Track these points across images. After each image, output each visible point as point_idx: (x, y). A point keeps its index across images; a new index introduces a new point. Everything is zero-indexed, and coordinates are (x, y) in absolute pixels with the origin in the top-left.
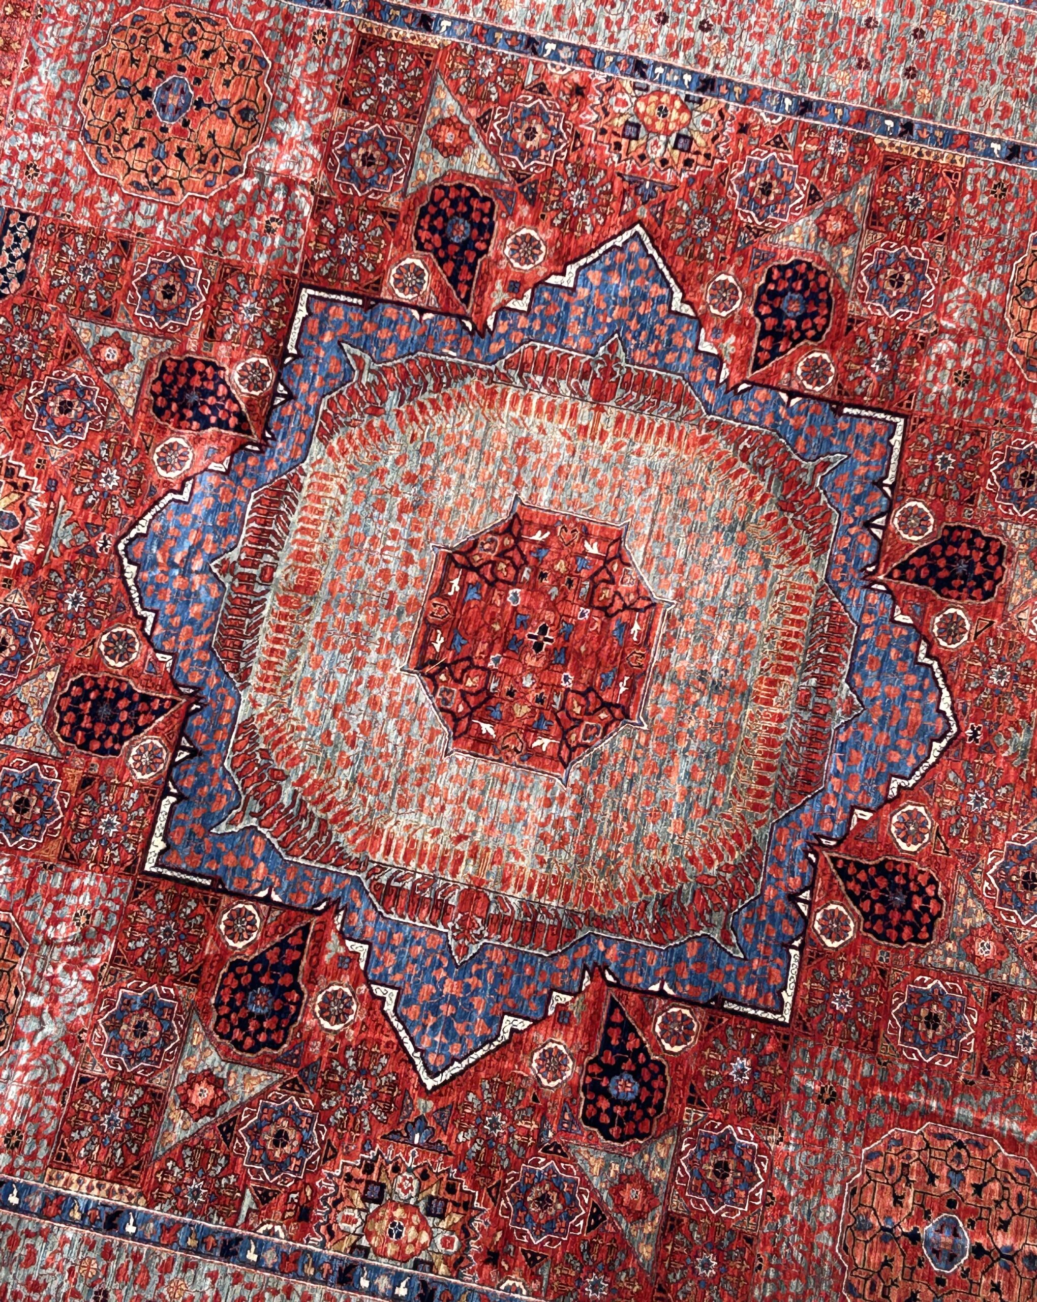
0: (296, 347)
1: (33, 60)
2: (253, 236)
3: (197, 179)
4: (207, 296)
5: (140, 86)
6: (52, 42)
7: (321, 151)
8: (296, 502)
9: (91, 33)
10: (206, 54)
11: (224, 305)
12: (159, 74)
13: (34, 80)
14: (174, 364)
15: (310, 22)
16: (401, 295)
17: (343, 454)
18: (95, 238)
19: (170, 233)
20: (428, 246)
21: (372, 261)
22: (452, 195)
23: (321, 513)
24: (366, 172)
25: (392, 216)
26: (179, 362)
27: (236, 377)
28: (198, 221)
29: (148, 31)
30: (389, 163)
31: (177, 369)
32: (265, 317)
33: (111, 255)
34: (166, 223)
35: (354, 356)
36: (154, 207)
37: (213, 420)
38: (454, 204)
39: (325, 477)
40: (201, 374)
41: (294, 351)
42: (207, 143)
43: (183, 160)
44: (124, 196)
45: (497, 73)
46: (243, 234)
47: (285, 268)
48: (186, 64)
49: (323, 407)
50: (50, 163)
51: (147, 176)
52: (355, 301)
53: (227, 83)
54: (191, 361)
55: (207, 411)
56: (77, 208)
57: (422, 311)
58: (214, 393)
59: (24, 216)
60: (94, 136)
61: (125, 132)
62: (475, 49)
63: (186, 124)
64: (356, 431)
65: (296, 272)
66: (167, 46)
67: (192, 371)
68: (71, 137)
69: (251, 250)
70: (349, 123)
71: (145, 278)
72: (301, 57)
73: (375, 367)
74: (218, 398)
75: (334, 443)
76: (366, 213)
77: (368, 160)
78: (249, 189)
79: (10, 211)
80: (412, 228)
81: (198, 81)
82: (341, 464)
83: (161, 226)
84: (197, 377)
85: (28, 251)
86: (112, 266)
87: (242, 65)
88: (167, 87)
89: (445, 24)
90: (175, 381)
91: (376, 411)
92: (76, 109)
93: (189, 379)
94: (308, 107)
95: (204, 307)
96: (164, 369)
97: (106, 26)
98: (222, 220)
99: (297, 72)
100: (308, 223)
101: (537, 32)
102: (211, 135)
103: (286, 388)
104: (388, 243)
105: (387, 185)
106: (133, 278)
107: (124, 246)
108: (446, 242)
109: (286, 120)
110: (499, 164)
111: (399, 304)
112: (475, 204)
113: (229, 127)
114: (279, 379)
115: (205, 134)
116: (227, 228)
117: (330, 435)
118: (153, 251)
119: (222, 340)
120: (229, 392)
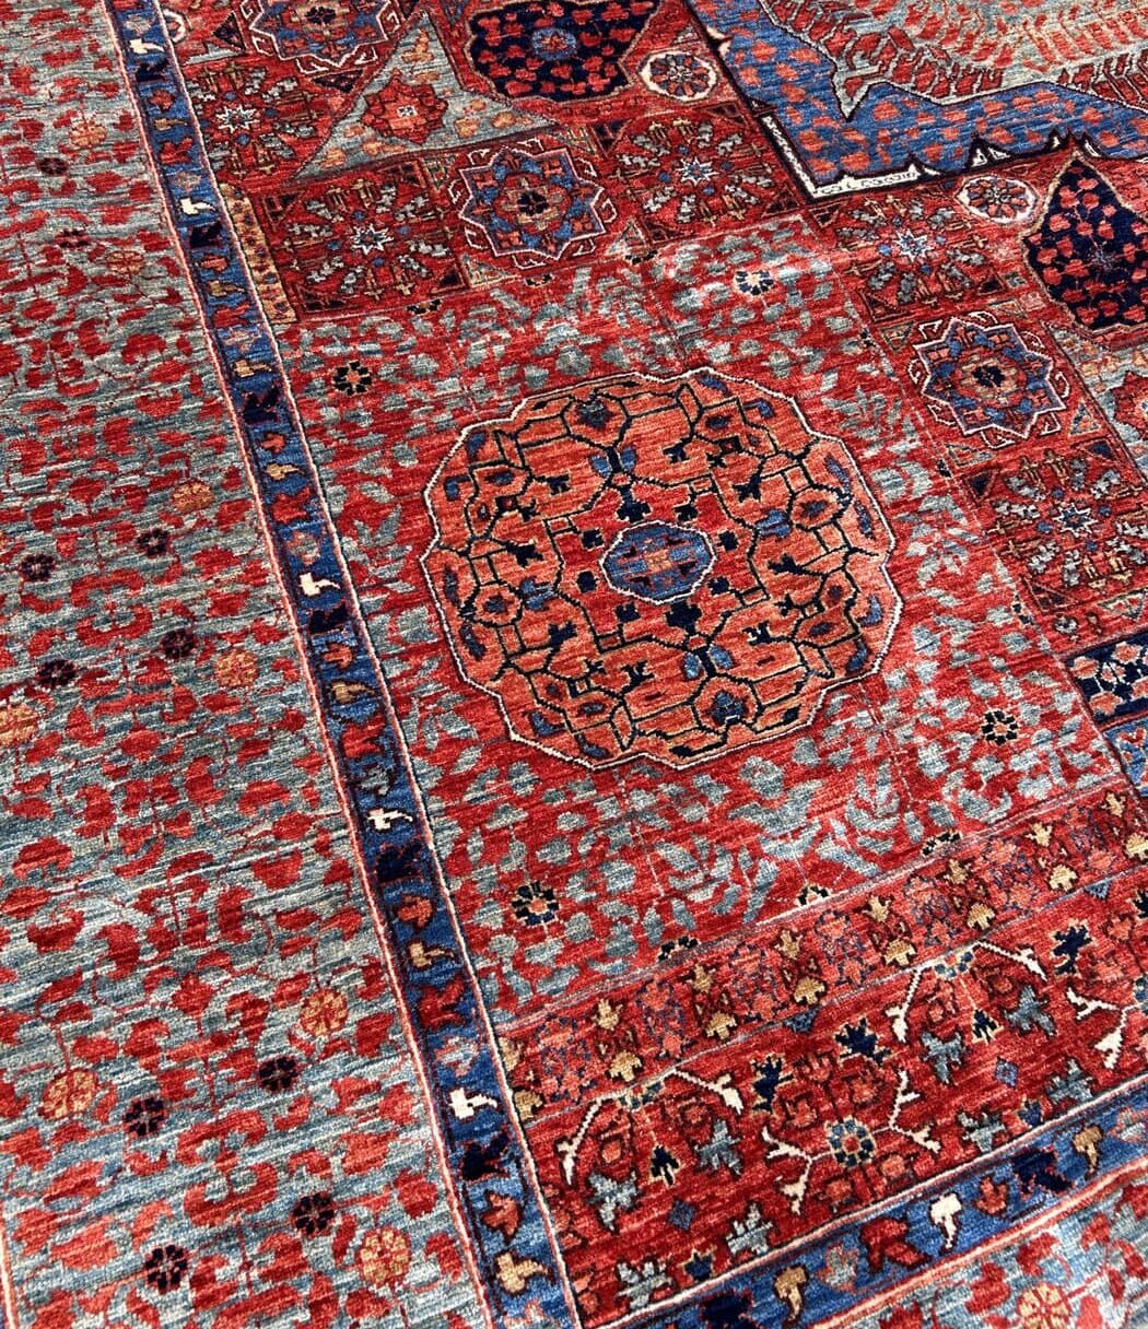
0: (905, 168)
1: (787, 887)
2: (795, 301)
3: (770, 437)
4: (946, 318)
5: (680, 634)
6: (722, 868)
7: (573, 274)
8: (1108, 62)
9: (641, 800)
10: (524, 555)
11: (935, 288)
12: (627, 614)
13: (828, 850)
14: (1083, 312)
15: (330, 414)
16: (712, 76)
17: (994, 45)
18: (1011, 540)
19: (898, 426)
20: (610, 70)
21: (695, 131)
22: (505, 72)
23: (1094, 27)
24: (557, 196)
25: (601, 131)
26: (1072, 307)
27: (1021, 216)
28: (841, 391)
29: (554, 692)
30: (515, 170)
31: (1084, 304)
32: (906, 222)
33: (1014, 497)
34: (887, 443)
35: (851, 94)
36: (878, 476)
37: (1109, 211)
38: (515, 64)
39: (1042, 48)
40: (1061, 269)
41: (912, 168)
42: (697, 456)
43: (756, 479)
44: (903, 537)
45: (240, 98)
46: (805, 318)
47: (806, 232)
48: (571, 583)
49: (953, 99)
50: (955, 709)
51: (839, 514)
52: (772, 126)
53: (558, 484)
54: (1056, 292)
55: (1104, 227)
56: (994, 601)
57: (714, 44)
58: (1072, 232)
59: (1088, 688)
60: (848, 650)
61: (788, 605)
62: (211, 146)
63: (687, 512)
64: (949, 48)
65: (798, 217)
66: (558, 637)
67: (1068, 282)
68: (882, 693)
69: (822, 292)
70: (486, 259)
71: (1002, 423)
72: (414, 392)
73: (841, 64)
74: (1074, 222)
75: (989, 63)
76: (624, 169)
77: (533, 203)
78: (725, 347)
79: (1101, 720)
80: (600, 101)
81: (590, 538)
82: (1007, 39)
83: (899, 447)
84: (1069, 269)
85: (1132, 640)
86: (1031, 485)
87: (505, 476)
88: (643, 584)
89: (188, 207)
90: (1102, 296)
91: (901, 39)
92: (823, 718)
93: (1082, 280)
94: (505, 335)
95: (965, 313)
96: (1101, 322)
97: (603, 781)
98: (807, 360)
99: (449, 386)
100: (708, 235)
101: (121, 73)
102: (678, 453)
103: (973, 154)
104: (648, 122)
105: (557, 157)
106: (1018, 441)
107: (981, 486)
108: (585, 52)
109: (556, 354)
110: (404, 32)
111: (728, 73)
112: (494, 38)
113: (641, 427)
114: (969, 169)
115: (683, 466)
116: (815, 346)
117: (986, 72)
118: (950, 435)
119: (988, 263)
120: (1052, 212)
